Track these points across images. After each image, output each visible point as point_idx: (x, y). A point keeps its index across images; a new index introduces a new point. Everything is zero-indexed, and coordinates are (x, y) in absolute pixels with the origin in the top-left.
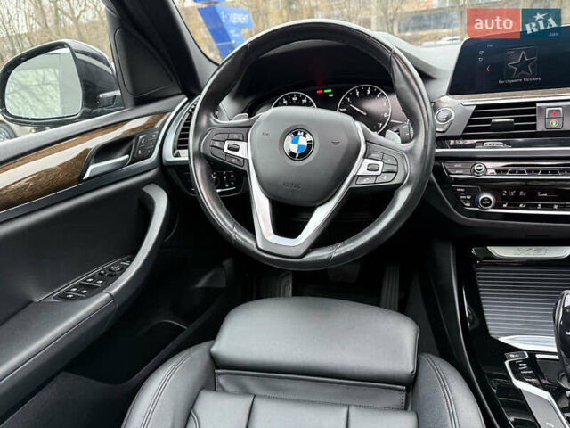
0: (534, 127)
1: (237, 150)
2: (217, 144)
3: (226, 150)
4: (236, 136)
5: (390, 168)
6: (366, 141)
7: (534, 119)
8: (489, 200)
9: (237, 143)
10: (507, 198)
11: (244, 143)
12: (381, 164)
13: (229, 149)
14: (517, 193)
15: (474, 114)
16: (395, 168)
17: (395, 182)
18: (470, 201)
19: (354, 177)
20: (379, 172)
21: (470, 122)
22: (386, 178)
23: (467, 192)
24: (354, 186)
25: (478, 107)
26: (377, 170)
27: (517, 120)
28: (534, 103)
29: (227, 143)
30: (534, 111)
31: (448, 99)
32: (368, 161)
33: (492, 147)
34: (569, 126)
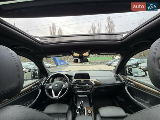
4: (50, 86)
8: (77, 90)
14: (80, 90)
15: (76, 81)
20: (65, 87)
27: (79, 82)
28: (81, 80)
31: (74, 79)
33: (77, 85)
34: (83, 83)
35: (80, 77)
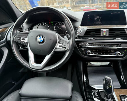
0: (100, 35)
1: (24, 40)
2: (19, 38)
3: (21, 40)
4: (24, 36)
5: (64, 46)
6: (59, 39)
7: (100, 33)
8: (89, 52)
9: (24, 38)
10: (94, 52)
11: (26, 38)
12: (62, 45)
14: (96, 51)
15: (86, 31)
16: (65, 47)
17: (65, 50)
18: (85, 52)
19: (56, 48)
20: (62, 47)
21: (85, 33)
22: (63, 49)
23: (85, 50)
24: (56, 50)
25: (87, 29)
26: (61, 47)
27: (96, 33)
28: (100, 29)
29: (21, 38)
30: (100, 31)
31: (81, 27)
32: (59, 44)
33: (90, 39)
34: (108, 35)
35: (98, 19)
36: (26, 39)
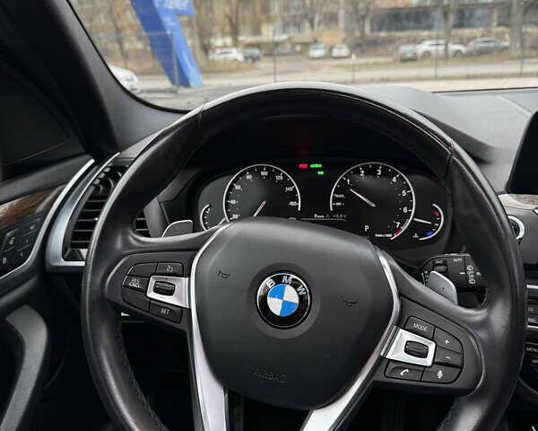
1: (170, 293)
2: (135, 283)
4: (170, 269)
5: (449, 357)
6: (400, 295)
9: (171, 279)
11: (185, 280)
12: (431, 345)
13: (156, 290)
17: (457, 385)
20: (428, 361)
22: (441, 376)
26: (425, 356)
32: (405, 336)
36: (181, 284)
